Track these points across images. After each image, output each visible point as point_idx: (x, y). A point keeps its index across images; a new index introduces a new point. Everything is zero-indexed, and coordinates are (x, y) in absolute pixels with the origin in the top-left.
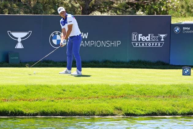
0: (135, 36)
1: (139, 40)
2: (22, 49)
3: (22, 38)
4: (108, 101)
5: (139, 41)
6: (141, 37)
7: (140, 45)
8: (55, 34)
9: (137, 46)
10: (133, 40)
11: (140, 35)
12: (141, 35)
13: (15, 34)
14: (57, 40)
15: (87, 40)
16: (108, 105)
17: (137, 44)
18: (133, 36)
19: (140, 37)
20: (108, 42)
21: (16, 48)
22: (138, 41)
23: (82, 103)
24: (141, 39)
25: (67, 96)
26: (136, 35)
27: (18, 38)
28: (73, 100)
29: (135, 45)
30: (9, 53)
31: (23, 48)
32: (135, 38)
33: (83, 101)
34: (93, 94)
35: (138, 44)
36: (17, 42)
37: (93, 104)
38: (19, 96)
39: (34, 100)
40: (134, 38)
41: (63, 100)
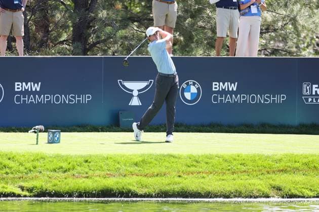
0: (308, 88)
1: (314, 93)
2: (140, 106)
3: (139, 91)
4: (261, 177)
5: (314, 96)
6: (316, 89)
7: (314, 101)
8: (187, 84)
9: (311, 102)
10: (304, 93)
11: (314, 86)
12: (317, 86)
13: (129, 85)
14: (191, 93)
15: (236, 93)
16: (262, 182)
17: (310, 100)
18: (305, 88)
19: (314, 90)
20: (267, 97)
21: (130, 104)
22: (311, 95)
23: (223, 180)
24: (316, 91)
25: (201, 170)
26: (308, 86)
27: (133, 90)
28: (211, 176)
29: (307, 101)
30: (120, 112)
31: (141, 104)
32: (307, 91)
33: (225, 177)
34: (239, 166)
35: (312, 99)
36: (132, 96)
37: (239, 182)
38: (131, 169)
39: (153, 176)
40: (305, 90)
41: (195, 175)
